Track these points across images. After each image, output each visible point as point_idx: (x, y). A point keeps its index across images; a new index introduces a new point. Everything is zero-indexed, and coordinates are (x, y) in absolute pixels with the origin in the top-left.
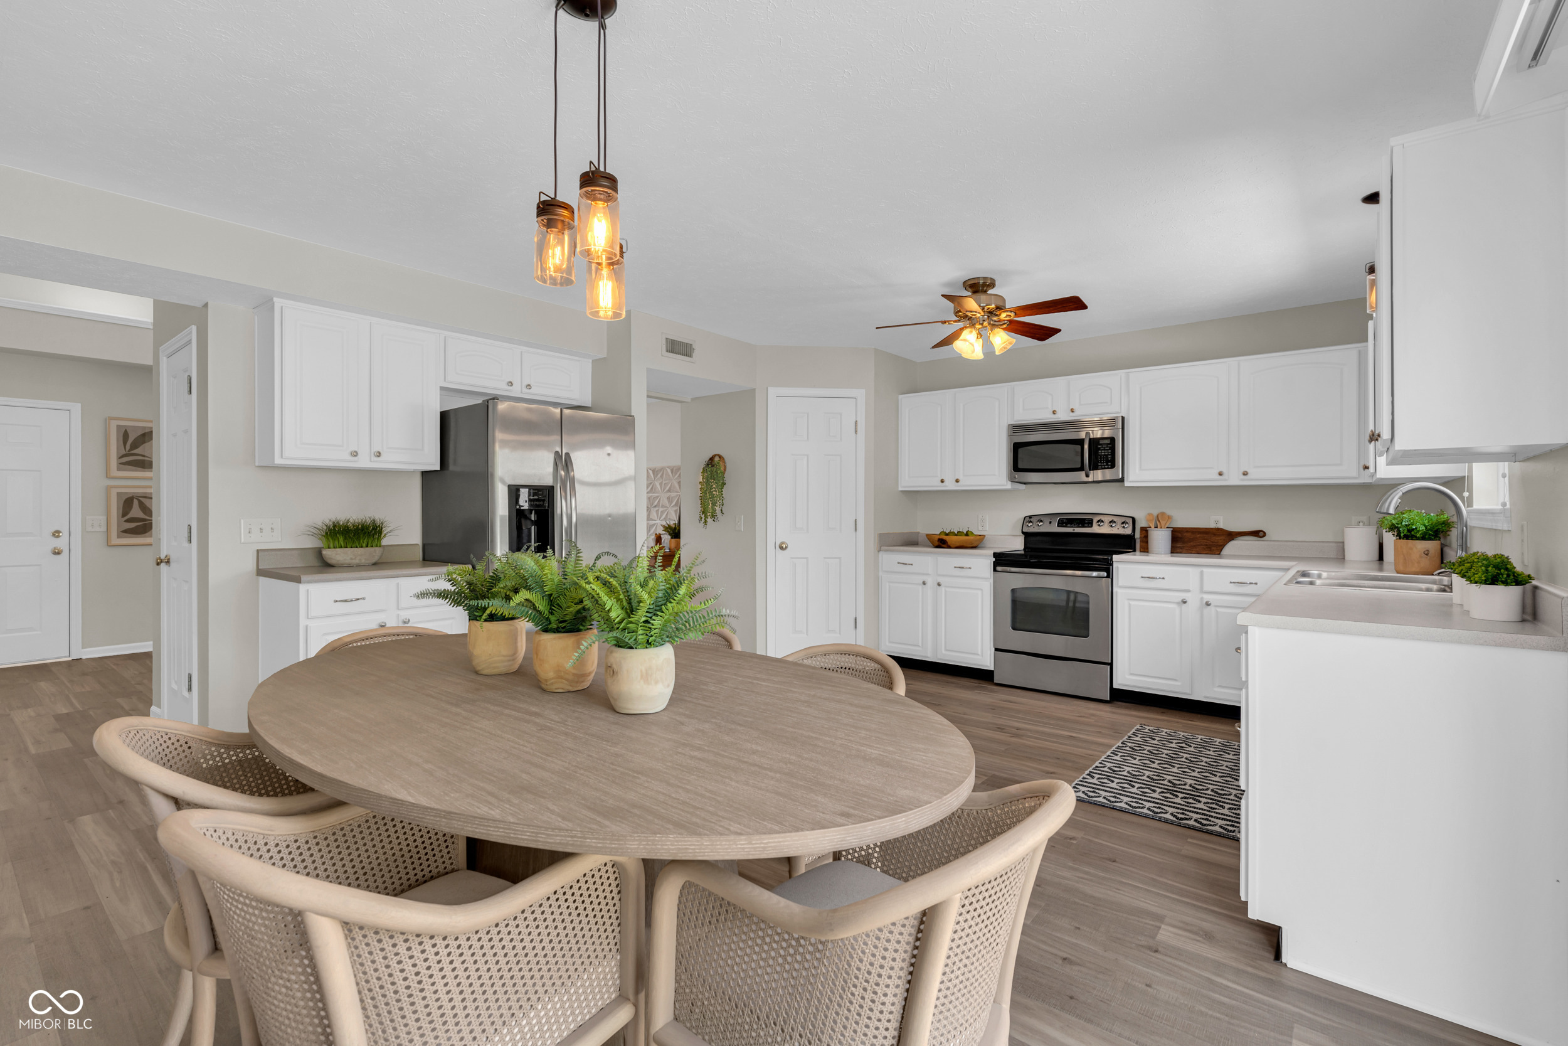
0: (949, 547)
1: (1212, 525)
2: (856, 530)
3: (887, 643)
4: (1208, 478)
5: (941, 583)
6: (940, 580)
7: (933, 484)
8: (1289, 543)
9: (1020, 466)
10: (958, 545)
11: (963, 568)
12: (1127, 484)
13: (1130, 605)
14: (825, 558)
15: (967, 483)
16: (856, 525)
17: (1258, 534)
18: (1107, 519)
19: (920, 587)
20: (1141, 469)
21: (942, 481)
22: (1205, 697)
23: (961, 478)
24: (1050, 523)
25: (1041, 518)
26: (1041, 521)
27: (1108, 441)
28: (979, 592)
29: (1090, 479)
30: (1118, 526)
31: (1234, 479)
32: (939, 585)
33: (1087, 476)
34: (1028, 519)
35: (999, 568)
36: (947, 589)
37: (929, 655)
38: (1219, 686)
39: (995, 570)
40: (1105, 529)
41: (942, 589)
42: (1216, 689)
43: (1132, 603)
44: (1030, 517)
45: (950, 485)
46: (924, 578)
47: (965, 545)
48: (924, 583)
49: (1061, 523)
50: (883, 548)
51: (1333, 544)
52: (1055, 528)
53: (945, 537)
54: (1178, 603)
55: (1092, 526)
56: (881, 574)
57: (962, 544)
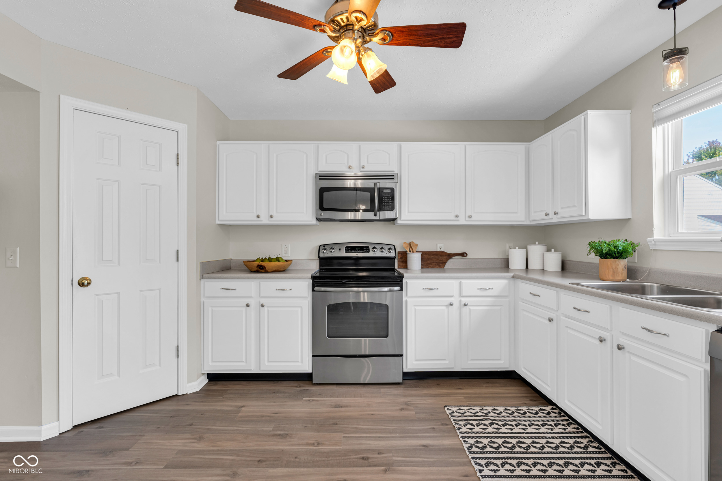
0: (267, 272)
1: (439, 250)
2: (177, 260)
3: (210, 364)
4: (448, 219)
5: (265, 304)
6: (263, 301)
7: (249, 218)
8: (479, 260)
9: (325, 206)
10: (274, 269)
11: (284, 290)
12: (399, 222)
13: (415, 309)
14: (141, 291)
15: (280, 219)
16: (177, 255)
17: (463, 255)
18: (379, 247)
19: (244, 309)
20: (409, 212)
21: (258, 217)
22: (463, 368)
23: (274, 214)
24: (340, 250)
25: (332, 246)
26: (333, 249)
27: (389, 191)
28: (299, 309)
29: (377, 218)
30: (386, 252)
31: (462, 221)
32: (262, 306)
33: (375, 215)
34: (322, 247)
35: (316, 288)
36: (270, 309)
37: (252, 369)
38: (472, 360)
39: (313, 290)
40: (378, 254)
41: (265, 308)
42: (470, 362)
43: (417, 308)
44: (324, 245)
45: (265, 220)
46: (248, 301)
47: (280, 269)
48: (248, 306)
49: (348, 250)
50: (205, 275)
51: (499, 260)
52: (344, 254)
53: (263, 264)
54: (447, 306)
55: (369, 252)
56: (203, 299)
57: (277, 269)
